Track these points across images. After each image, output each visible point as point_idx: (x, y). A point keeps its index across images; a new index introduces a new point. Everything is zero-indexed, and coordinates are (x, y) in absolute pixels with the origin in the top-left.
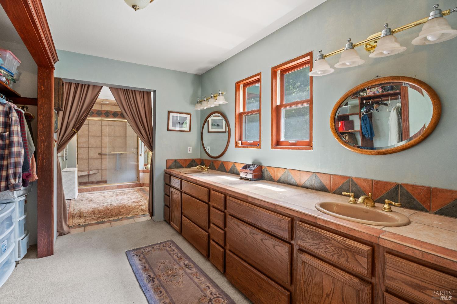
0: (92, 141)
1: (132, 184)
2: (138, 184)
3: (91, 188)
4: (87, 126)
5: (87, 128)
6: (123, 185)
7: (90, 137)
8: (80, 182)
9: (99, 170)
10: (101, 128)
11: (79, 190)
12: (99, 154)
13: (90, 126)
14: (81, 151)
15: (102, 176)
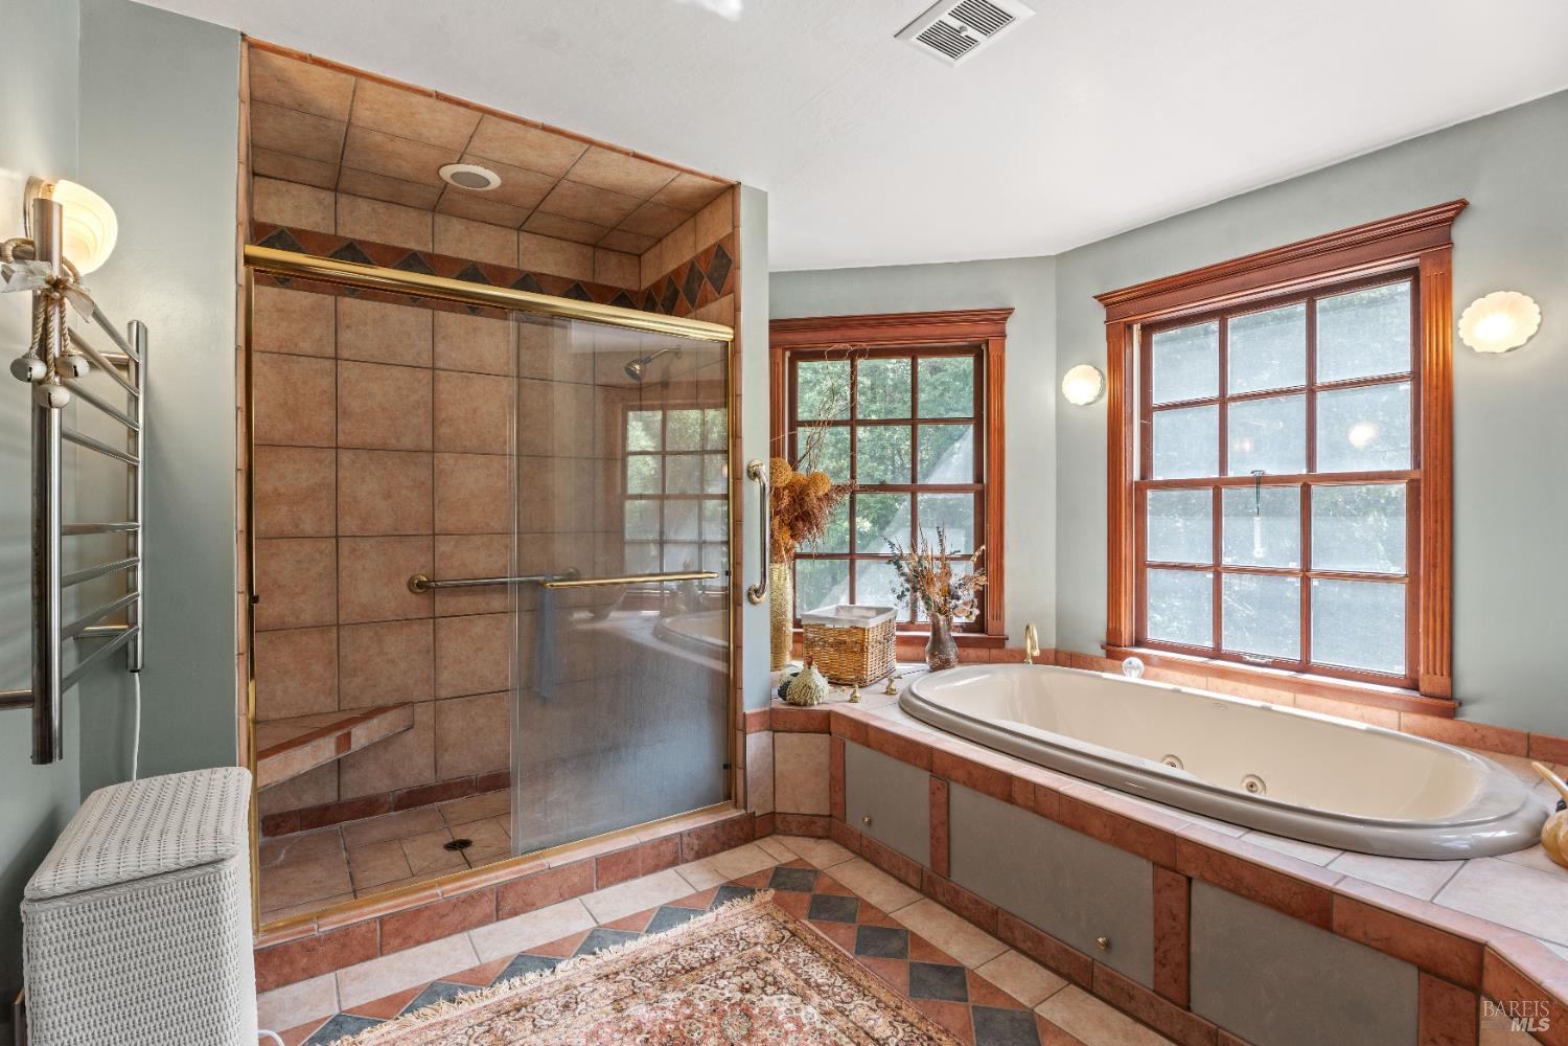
0: (365, 487)
1: (698, 833)
2: (733, 822)
3: (382, 920)
4: (328, 365)
5: (326, 383)
6: (635, 849)
7: (346, 458)
8: (272, 817)
9: (419, 709)
10: (426, 391)
11: (263, 957)
12: (420, 587)
13: (349, 371)
14: (281, 565)
15: (438, 746)
